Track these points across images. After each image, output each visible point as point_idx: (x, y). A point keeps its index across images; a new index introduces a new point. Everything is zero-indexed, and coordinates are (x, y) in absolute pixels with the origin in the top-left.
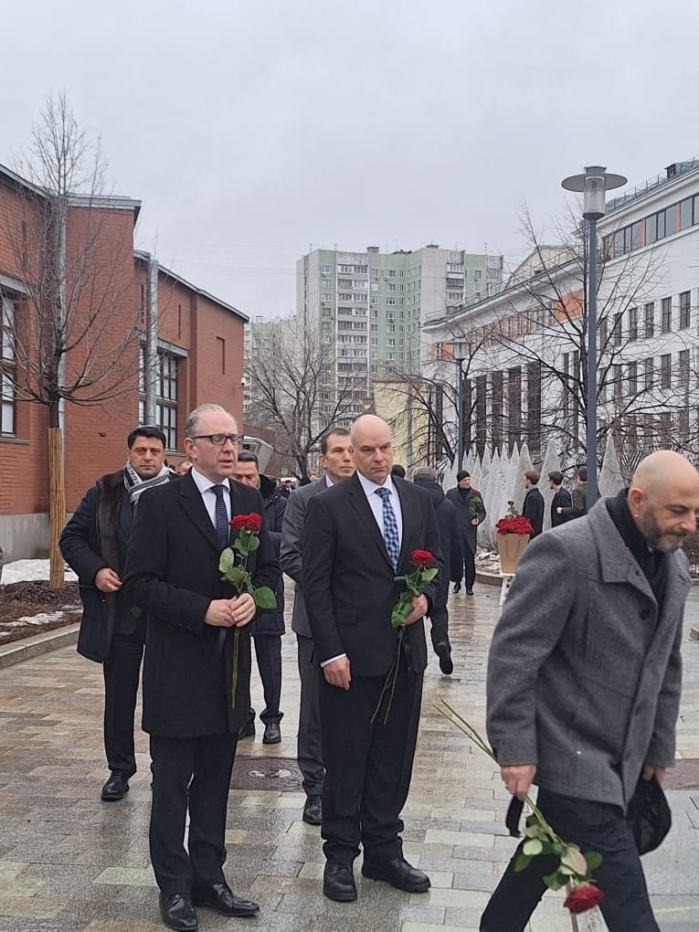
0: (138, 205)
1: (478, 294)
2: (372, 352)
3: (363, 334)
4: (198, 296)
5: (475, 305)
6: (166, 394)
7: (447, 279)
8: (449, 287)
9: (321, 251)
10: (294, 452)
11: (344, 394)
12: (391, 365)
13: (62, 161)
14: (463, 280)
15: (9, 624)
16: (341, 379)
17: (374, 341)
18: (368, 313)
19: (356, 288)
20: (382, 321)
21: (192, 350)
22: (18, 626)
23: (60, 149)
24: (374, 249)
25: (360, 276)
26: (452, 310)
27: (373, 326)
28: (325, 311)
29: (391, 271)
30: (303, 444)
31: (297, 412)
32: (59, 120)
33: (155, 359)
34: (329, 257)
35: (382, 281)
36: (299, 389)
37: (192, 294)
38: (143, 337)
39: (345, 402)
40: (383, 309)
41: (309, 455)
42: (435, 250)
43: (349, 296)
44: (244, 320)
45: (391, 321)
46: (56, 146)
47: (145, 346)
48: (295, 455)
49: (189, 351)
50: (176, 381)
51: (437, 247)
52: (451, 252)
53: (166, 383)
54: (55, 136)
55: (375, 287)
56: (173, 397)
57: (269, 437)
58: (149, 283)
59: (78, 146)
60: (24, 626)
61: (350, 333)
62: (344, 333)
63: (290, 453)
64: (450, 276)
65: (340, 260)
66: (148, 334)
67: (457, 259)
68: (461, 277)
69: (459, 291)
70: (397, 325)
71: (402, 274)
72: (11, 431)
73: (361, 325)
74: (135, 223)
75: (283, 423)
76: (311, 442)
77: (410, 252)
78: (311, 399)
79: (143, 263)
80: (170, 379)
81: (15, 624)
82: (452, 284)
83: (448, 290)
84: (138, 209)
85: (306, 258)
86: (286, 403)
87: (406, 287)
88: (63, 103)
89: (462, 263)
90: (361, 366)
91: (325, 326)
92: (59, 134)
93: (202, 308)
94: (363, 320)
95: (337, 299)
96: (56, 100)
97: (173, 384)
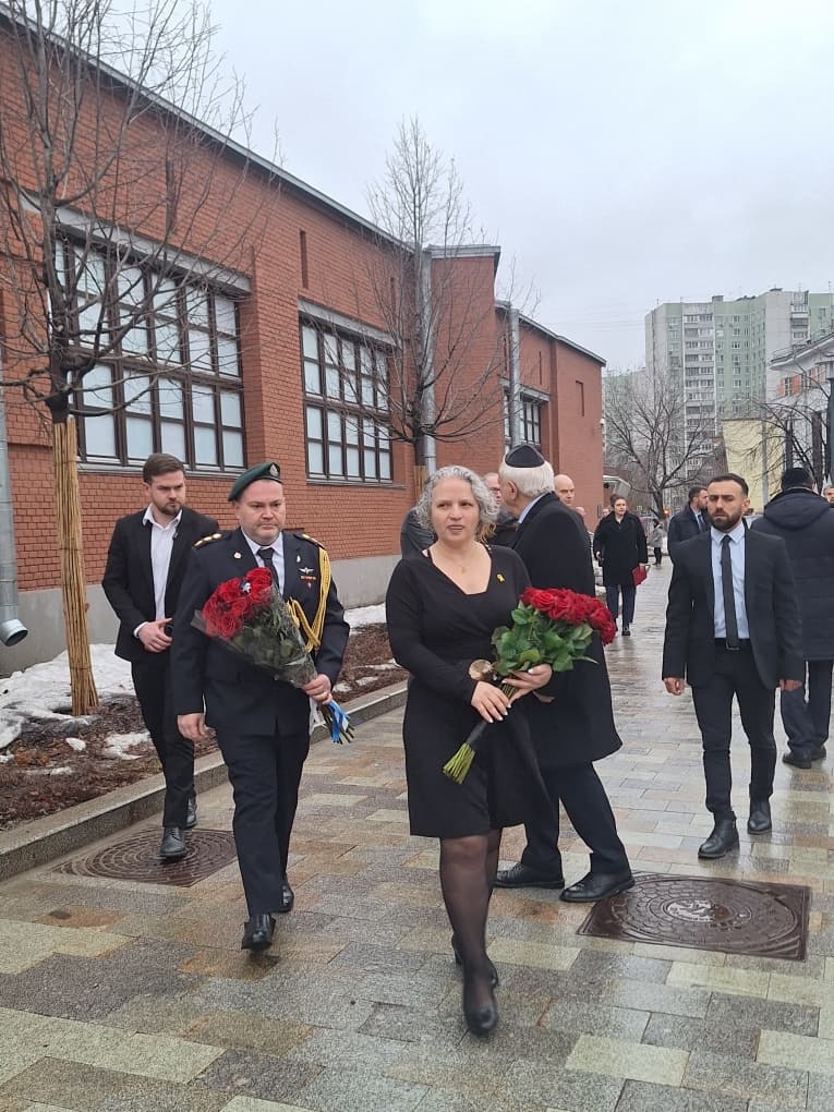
0: (497, 251)
1: (824, 331)
2: (719, 394)
3: (709, 377)
4: (557, 344)
5: (823, 339)
6: (530, 438)
7: (791, 319)
8: (793, 326)
9: (668, 305)
10: (650, 488)
11: (693, 436)
12: (738, 405)
13: (416, 192)
14: (807, 319)
15: (377, 667)
16: (689, 421)
17: (721, 383)
18: (714, 358)
19: (702, 336)
20: (728, 364)
21: (554, 396)
22: (387, 670)
23: (414, 177)
24: (718, 298)
25: (707, 323)
26: (797, 349)
27: (719, 370)
28: (674, 360)
29: (735, 318)
30: (660, 480)
31: (653, 451)
32: (412, 148)
33: (518, 406)
34: (675, 310)
35: (727, 327)
36: (654, 430)
37: (551, 341)
38: (507, 384)
39: (696, 442)
40: (728, 352)
41: (667, 491)
42: (779, 293)
43: (695, 344)
44: (601, 363)
45: (737, 364)
46: (410, 175)
47: (508, 391)
48: (652, 492)
49: (550, 395)
50: (539, 424)
51: (780, 290)
52: (795, 294)
53: (529, 426)
54: (409, 165)
55: (721, 334)
56: (537, 440)
57: (627, 476)
58: (510, 331)
59: (431, 172)
60: (392, 670)
61: (697, 378)
62: (692, 378)
63: (647, 490)
64: (794, 316)
65: (687, 311)
66: (511, 380)
67: (801, 299)
68: (805, 316)
69: (804, 330)
70: (743, 366)
71: (746, 318)
72: (388, 477)
73: (709, 369)
74: (495, 272)
75: (639, 462)
76: (666, 478)
77: (754, 297)
78: (665, 439)
79: (503, 313)
80: (533, 423)
81: (383, 667)
82: (797, 323)
83: (793, 330)
84: (498, 255)
85: (654, 313)
86: (640, 443)
87: (751, 332)
88: (415, 128)
89: (806, 303)
90: (710, 409)
91: (674, 373)
92: (413, 163)
93: (560, 352)
94: (710, 365)
95: (684, 347)
96: (408, 126)
97: (536, 429)
